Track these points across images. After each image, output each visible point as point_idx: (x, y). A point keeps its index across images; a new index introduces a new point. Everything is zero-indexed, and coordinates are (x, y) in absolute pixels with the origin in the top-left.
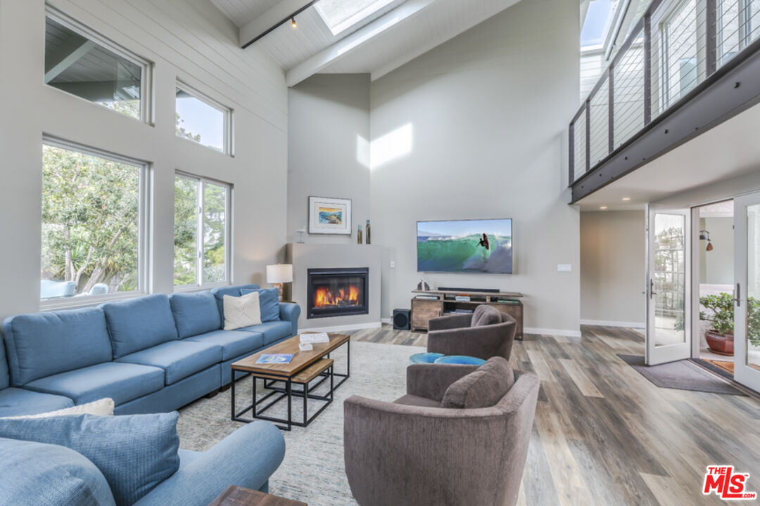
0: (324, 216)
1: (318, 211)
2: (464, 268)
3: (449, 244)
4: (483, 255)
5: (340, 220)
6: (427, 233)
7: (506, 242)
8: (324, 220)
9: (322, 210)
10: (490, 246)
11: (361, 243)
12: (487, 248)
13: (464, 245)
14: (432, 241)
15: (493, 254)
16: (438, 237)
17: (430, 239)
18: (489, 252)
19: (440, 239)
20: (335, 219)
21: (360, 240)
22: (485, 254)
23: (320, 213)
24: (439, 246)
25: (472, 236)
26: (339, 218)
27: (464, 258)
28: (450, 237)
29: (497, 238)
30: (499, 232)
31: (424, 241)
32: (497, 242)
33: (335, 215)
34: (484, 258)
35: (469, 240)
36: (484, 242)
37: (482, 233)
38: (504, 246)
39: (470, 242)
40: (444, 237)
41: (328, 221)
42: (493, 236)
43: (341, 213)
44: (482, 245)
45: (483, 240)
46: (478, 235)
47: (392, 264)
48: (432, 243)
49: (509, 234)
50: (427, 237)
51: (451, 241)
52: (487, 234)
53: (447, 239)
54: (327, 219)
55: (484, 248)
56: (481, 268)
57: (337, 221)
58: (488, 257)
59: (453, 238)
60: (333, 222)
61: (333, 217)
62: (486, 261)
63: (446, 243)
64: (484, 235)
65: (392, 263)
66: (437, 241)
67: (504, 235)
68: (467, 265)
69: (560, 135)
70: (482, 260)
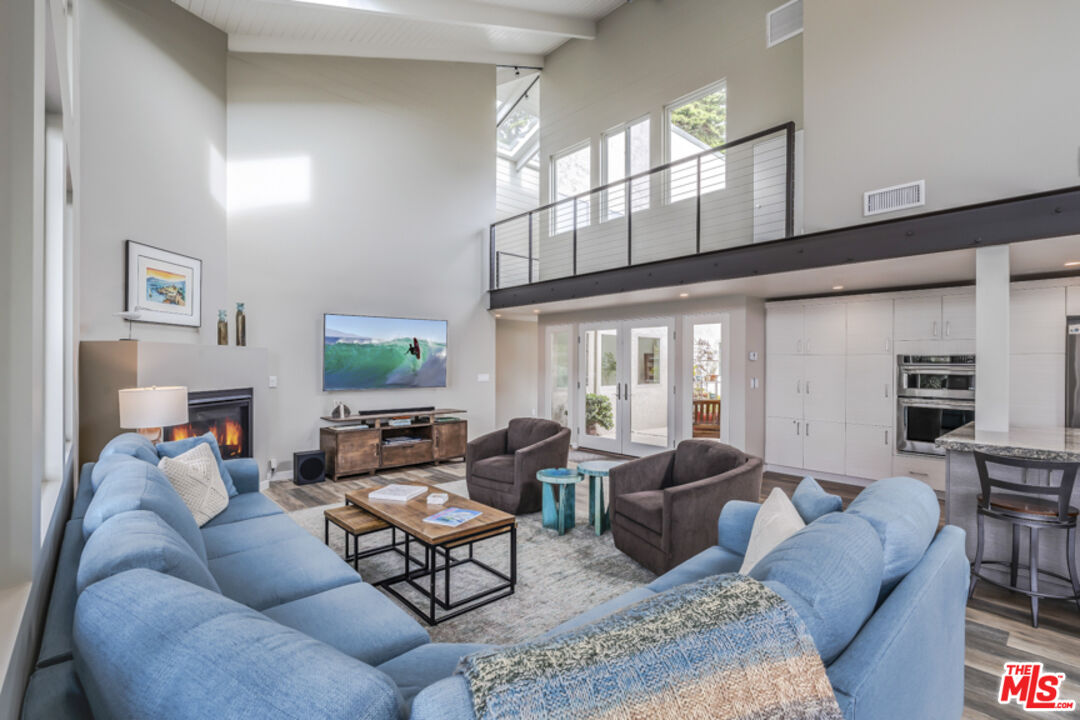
0: (156, 288)
1: (145, 275)
2: (389, 382)
3: (368, 350)
4: (412, 366)
5: (183, 298)
6: (340, 333)
7: (440, 350)
8: (155, 294)
9: (152, 275)
10: (421, 355)
11: (226, 343)
12: (418, 357)
13: (388, 351)
14: (344, 344)
15: (424, 366)
16: (355, 339)
17: (341, 341)
18: (420, 362)
19: (355, 342)
20: (173, 296)
21: (222, 338)
22: (415, 365)
23: (148, 280)
24: (354, 352)
25: (399, 340)
26: (181, 293)
27: (388, 371)
28: (370, 339)
29: (430, 344)
30: (432, 337)
31: (332, 344)
32: (430, 349)
33: (175, 288)
34: (414, 370)
35: (396, 346)
36: (415, 350)
37: (412, 337)
38: (438, 355)
39: (397, 349)
40: (363, 340)
41: (162, 298)
42: (425, 342)
43: (184, 283)
44: (412, 353)
45: (413, 346)
46: (407, 340)
47: (273, 380)
48: (344, 348)
49: (444, 341)
50: (337, 339)
51: (371, 346)
52: (418, 338)
53: (366, 342)
54: (161, 293)
55: (414, 356)
56: (409, 383)
57: (179, 298)
58: (418, 368)
59: (374, 342)
60: (172, 301)
61: (171, 290)
62: (416, 374)
63: (363, 348)
64: (415, 341)
65: (272, 378)
66: (352, 345)
67: (439, 342)
68: (392, 379)
69: (480, 233)
70: (412, 373)
